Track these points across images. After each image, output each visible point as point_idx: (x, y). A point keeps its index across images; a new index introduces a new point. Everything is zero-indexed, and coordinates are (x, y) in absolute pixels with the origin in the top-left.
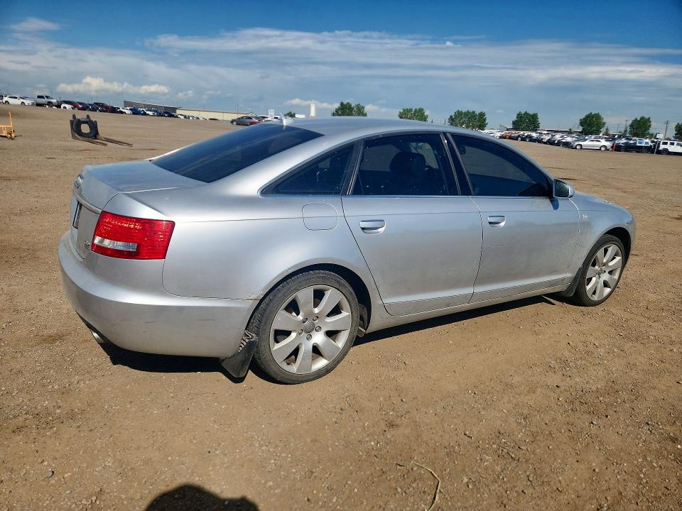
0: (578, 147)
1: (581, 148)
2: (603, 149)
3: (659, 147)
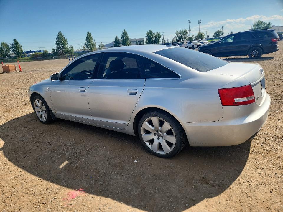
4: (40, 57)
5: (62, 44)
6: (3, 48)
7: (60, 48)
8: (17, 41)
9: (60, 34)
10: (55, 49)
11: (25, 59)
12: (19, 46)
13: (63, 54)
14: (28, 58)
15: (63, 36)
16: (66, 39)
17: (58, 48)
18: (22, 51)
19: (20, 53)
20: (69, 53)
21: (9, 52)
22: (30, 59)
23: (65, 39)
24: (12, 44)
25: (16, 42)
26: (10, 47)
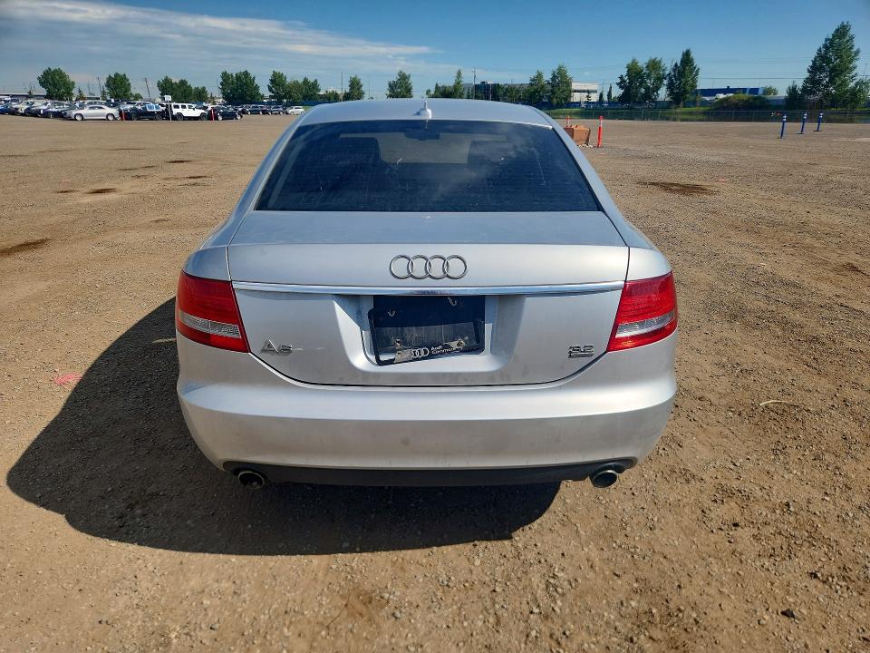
0: (78, 118)
1: (83, 119)
2: (110, 118)
3: (172, 111)
4: (738, 108)
5: (833, 70)
6: (649, 76)
7: (819, 82)
8: (693, 55)
9: (842, 32)
10: (800, 84)
11: (691, 113)
12: (691, 73)
13: (820, 105)
14: (702, 109)
15: (852, 38)
16: (857, 52)
17: (812, 82)
18: (694, 86)
19: (685, 92)
20: (845, 104)
21: (658, 88)
22: (705, 113)
23: (855, 49)
24: (676, 65)
25: (688, 59)
26: (667, 72)
